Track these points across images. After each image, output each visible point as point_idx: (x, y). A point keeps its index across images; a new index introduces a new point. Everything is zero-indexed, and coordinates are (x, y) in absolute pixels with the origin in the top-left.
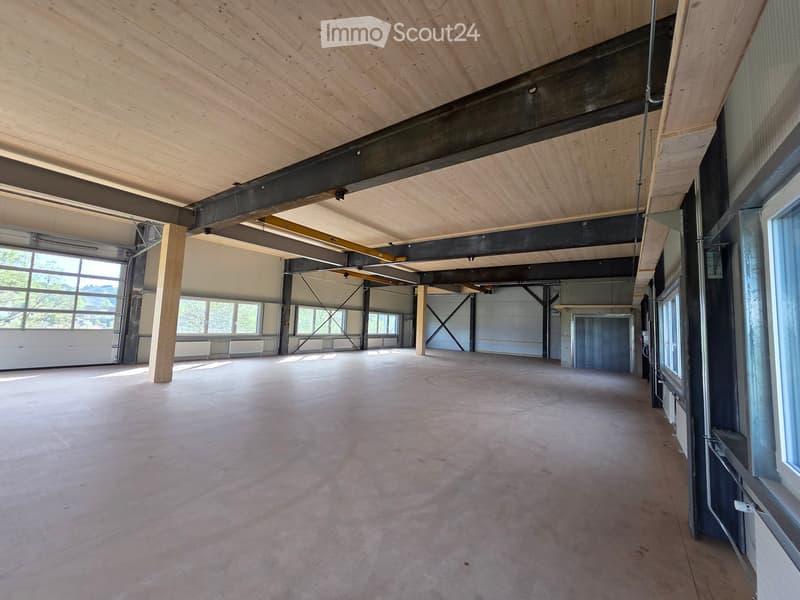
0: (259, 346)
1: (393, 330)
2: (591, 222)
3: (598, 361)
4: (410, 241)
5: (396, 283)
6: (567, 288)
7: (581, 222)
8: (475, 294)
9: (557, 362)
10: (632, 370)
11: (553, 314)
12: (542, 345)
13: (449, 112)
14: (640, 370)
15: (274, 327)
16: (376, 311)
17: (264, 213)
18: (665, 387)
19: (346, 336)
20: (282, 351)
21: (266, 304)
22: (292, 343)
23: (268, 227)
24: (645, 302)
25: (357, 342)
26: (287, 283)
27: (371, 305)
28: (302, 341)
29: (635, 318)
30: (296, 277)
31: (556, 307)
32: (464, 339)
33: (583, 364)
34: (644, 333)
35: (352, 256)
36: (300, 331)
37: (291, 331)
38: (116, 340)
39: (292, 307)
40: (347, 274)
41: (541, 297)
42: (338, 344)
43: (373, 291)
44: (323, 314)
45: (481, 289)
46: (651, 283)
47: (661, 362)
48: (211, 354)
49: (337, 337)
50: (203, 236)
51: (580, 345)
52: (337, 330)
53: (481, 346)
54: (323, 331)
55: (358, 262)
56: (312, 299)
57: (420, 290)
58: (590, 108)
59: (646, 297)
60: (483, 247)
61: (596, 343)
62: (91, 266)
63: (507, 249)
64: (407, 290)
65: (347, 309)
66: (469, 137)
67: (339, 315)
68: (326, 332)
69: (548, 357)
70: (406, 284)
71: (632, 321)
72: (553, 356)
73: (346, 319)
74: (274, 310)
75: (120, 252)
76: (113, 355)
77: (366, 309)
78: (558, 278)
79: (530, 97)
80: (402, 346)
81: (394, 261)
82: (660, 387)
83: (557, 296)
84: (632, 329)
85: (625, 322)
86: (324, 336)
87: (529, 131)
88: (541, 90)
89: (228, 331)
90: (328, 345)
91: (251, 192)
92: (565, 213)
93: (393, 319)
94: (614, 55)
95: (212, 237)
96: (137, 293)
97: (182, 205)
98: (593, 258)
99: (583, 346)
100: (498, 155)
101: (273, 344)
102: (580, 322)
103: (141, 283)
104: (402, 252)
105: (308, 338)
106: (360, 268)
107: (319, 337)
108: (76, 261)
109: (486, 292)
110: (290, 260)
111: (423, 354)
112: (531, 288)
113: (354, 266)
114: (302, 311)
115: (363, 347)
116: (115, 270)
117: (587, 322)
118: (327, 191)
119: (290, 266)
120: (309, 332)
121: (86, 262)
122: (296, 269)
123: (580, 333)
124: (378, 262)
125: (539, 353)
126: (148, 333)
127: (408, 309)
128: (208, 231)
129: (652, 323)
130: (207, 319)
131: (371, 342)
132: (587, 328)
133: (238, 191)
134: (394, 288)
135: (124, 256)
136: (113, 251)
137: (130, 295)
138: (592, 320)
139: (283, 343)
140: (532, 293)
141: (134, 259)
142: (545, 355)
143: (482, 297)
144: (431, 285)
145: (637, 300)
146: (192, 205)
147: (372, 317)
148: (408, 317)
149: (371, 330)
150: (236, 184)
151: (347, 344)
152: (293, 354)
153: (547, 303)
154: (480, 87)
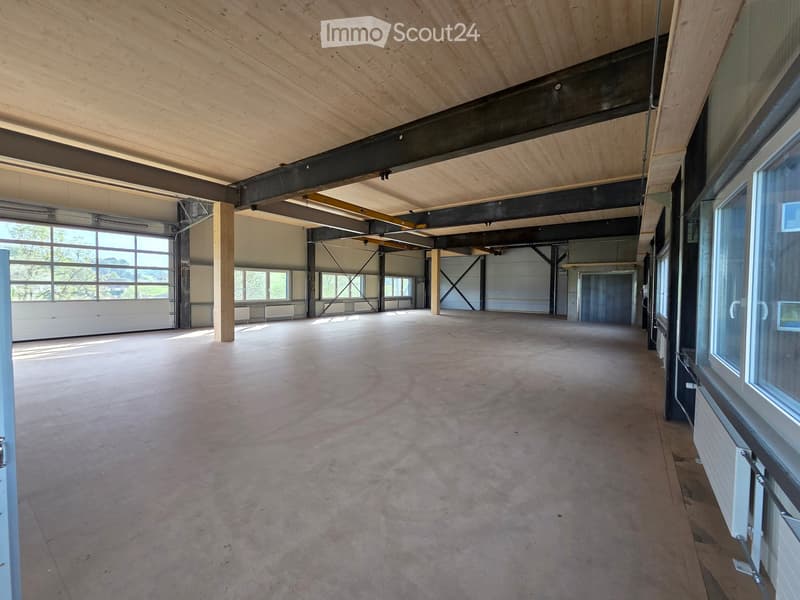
0: (290, 310)
1: (407, 294)
2: (600, 187)
3: (601, 314)
4: (430, 209)
5: (411, 247)
6: (575, 247)
7: (591, 187)
8: (485, 256)
9: (564, 317)
10: (633, 321)
11: (560, 273)
12: (549, 303)
13: (485, 105)
14: (641, 322)
15: (301, 292)
16: (390, 275)
17: (309, 191)
18: (659, 331)
19: (365, 299)
20: (310, 314)
21: (294, 272)
22: (318, 306)
23: (311, 203)
24: (647, 259)
25: (375, 304)
26: (311, 251)
27: (387, 270)
28: (326, 305)
29: (638, 274)
30: (318, 245)
31: (565, 266)
32: (475, 299)
33: (587, 318)
34: (644, 287)
35: (372, 223)
36: (325, 296)
37: (317, 297)
38: (171, 307)
39: (317, 274)
40: (366, 241)
41: (549, 256)
42: (359, 306)
43: (388, 256)
44: (343, 279)
45: (491, 251)
46: (652, 242)
47: (657, 311)
48: (251, 318)
49: (357, 300)
50: (249, 212)
51: (586, 301)
52: (356, 294)
53: (491, 305)
54: (345, 295)
55: (381, 230)
56: (334, 265)
57: (434, 254)
58: (605, 107)
59: (648, 254)
60: (499, 213)
61: (600, 299)
62: (145, 242)
63: (521, 214)
64: (419, 254)
65: (365, 274)
66: (502, 126)
67: (357, 280)
68: (347, 296)
69: (555, 313)
70: (420, 248)
71: (635, 277)
72: (559, 312)
73: (364, 284)
74: (301, 276)
75: (166, 228)
76: (171, 321)
77: (382, 274)
78: (565, 239)
79: (555, 93)
80: (415, 308)
81: (414, 228)
82: (655, 331)
83: (564, 256)
84: (635, 285)
85: (629, 278)
86: (346, 299)
87: (555, 124)
88: (565, 88)
89: (263, 297)
90: (350, 308)
91: (296, 171)
92: (576, 180)
93: (406, 282)
94: (627, 60)
95: (258, 214)
96: (185, 265)
97: (226, 183)
98: (601, 218)
99: (588, 302)
100: (527, 142)
101: (302, 308)
102: (586, 279)
103: (188, 256)
104: (422, 219)
105: (332, 301)
106: (382, 235)
107: (341, 301)
108: (131, 238)
109: (496, 253)
110: (312, 229)
111: (438, 314)
112: (539, 248)
113: (375, 233)
114: (325, 276)
115: (381, 309)
116: (164, 244)
117: (593, 279)
118: (372, 172)
119: (312, 235)
120: (333, 296)
121: (140, 239)
122: (318, 237)
123: (586, 290)
124: (400, 229)
125: (546, 309)
126: (210, 301)
127: (420, 272)
128: (254, 208)
129: (651, 278)
130: (245, 286)
131: (387, 304)
132: (592, 285)
133: (283, 171)
134: (408, 253)
135: (170, 232)
136: (160, 227)
137: (179, 268)
138: (598, 277)
139: (311, 307)
140: (539, 253)
141: (179, 236)
142: (551, 312)
143: (491, 259)
144: (444, 249)
145: (640, 258)
146: (236, 184)
147: (388, 280)
148: (422, 280)
149: (388, 293)
150: (283, 165)
151: (366, 306)
152: (320, 316)
153: (554, 263)
154: (514, 83)
